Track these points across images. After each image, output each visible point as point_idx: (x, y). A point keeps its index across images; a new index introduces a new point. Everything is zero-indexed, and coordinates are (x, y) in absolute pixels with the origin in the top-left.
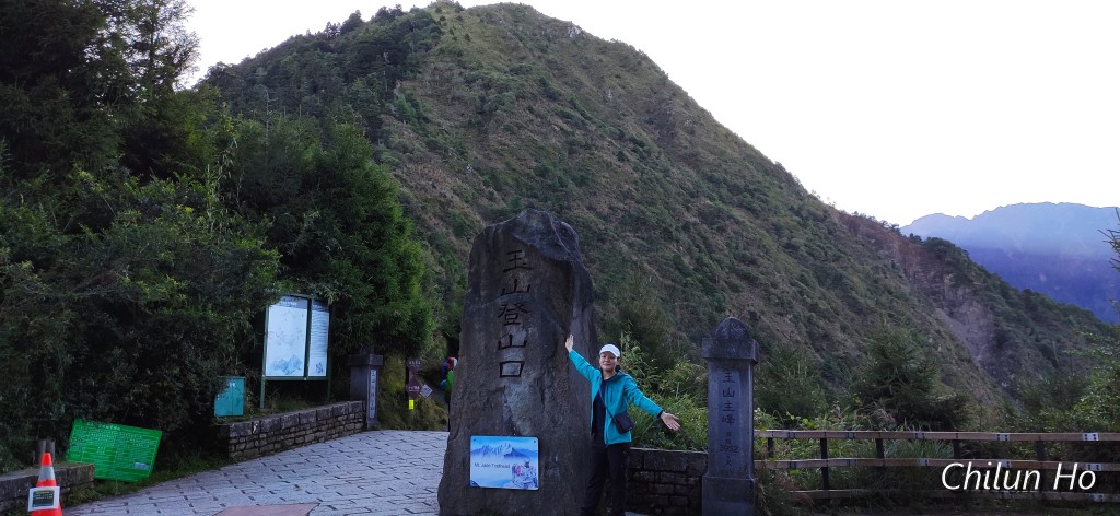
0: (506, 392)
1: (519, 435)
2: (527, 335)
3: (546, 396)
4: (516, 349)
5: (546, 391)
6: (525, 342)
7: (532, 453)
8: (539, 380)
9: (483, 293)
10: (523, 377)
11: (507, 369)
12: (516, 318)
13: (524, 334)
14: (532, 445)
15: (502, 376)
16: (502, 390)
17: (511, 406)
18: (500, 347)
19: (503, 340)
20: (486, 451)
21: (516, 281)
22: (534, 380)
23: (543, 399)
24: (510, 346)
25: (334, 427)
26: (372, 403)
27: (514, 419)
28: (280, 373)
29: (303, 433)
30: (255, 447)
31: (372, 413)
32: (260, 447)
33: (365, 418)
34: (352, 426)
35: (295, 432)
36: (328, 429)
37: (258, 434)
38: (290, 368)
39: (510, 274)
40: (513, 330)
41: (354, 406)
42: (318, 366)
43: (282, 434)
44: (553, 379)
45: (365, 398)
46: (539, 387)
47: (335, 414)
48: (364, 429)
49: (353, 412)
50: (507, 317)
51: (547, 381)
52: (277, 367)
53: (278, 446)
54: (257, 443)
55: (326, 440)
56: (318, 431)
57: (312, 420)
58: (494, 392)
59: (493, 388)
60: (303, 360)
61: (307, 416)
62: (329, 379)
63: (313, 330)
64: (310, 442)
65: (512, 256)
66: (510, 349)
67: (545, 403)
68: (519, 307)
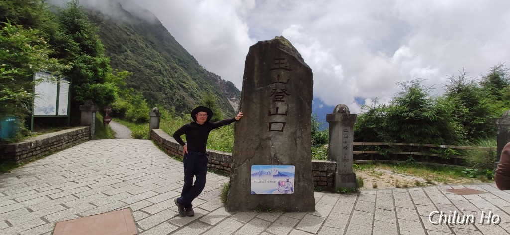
0: (272, 139)
1: (282, 164)
2: (288, 108)
3: (298, 142)
4: (281, 116)
5: (298, 139)
6: (287, 112)
7: (290, 174)
8: (294, 134)
9: (256, 81)
10: (284, 132)
11: (274, 127)
12: (283, 98)
13: (286, 108)
14: (291, 169)
15: (270, 131)
16: (270, 139)
17: (277, 147)
18: (270, 114)
19: (272, 111)
20: (261, 174)
21: (279, 76)
22: (292, 133)
23: (296, 144)
24: (277, 113)
25: (76, 140)
26: (93, 128)
27: (278, 155)
28: (42, 113)
29: (61, 144)
30: (33, 155)
31: (93, 132)
32: (36, 155)
33: (90, 134)
34: (84, 138)
35: (56, 144)
36: (74, 141)
37: (35, 148)
38: (48, 110)
39: (274, 72)
40: (279, 104)
41: (85, 129)
42: (63, 110)
43: (49, 146)
44: (302, 133)
45: (90, 126)
46: (294, 137)
47: (77, 133)
48: (90, 139)
49: (85, 132)
50: (277, 97)
51: (299, 134)
52: (40, 110)
53: (47, 153)
54: (34, 153)
55: (73, 146)
56: (69, 142)
57: (66, 138)
58: (264, 140)
59: (264, 137)
60: (55, 107)
61: (63, 136)
62: (69, 116)
63: (60, 92)
64: (65, 149)
65: (277, 61)
66: (277, 115)
67: (298, 146)
68: (284, 92)
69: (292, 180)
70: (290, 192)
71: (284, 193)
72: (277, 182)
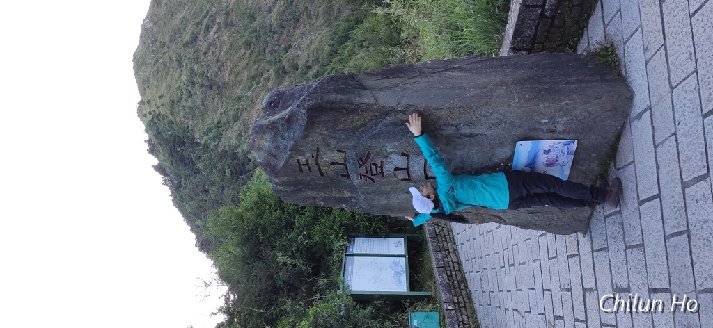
2: (396, 153)
4: (411, 163)
6: (403, 155)
7: (534, 148)
12: (375, 165)
13: (393, 156)
14: (524, 147)
24: (407, 169)
25: (445, 236)
28: (404, 279)
29: (450, 263)
30: (465, 306)
32: (465, 302)
35: (451, 271)
36: (446, 241)
37: (455, 304)
38: (399, 269)
40: (388, 168)
42: (397, 245)
43: (453, 282)
50: (374, 172)
52: (400, 282)
53: (462, 287)
54: (462, 305)
55: (455, 243)
56: (448, 250)
57: (440, 256)
60: (393, 259)
61: (438, 260)
62: (406, 235)
64: (458, 257)
65: (305, 168)
66: (411, 169)
67: (476, 133)
68: (364, 163)
69: (546, 144)
70: (574, 146)
71: (571, 157)
72: (547, 168)
